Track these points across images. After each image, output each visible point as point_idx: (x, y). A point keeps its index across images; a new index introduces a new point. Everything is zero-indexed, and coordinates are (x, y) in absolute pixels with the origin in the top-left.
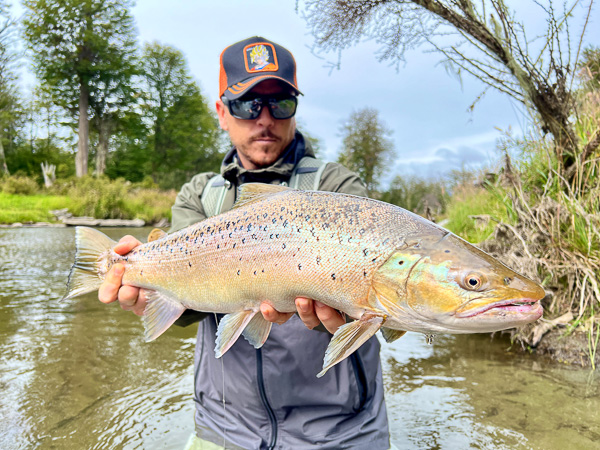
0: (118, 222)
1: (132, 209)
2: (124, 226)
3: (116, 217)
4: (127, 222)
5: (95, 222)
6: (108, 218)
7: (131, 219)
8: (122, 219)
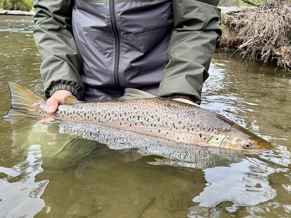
0: (20, 12)
1: (29, 4)
2: (24, 15)
3: (18, 9)
4: (26, 13)
5: (4, 12)
6: (12, 9)
7: (29, 11)
8: (22, 10)
